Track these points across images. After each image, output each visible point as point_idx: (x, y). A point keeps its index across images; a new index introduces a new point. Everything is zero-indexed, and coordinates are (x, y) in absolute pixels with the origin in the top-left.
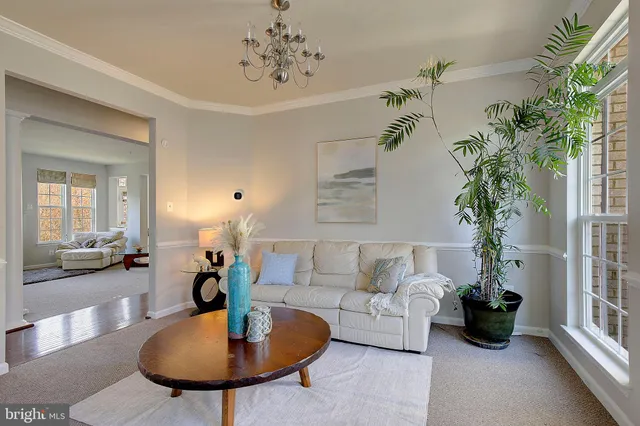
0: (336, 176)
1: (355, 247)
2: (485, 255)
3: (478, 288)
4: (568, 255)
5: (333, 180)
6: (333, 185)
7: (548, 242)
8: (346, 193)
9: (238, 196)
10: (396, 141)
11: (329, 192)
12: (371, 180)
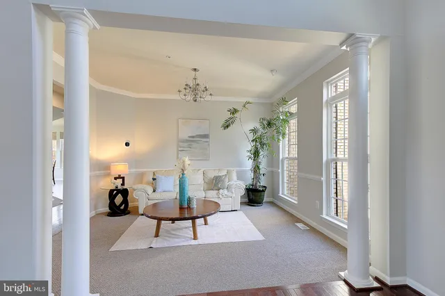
0: (190, 137)
1: (201, 172)
2: (255, 172)
3: (253, 185)
4: (280, 171)
5: (188, 139)
6: (187, 141)
7: (272, 167)
8: (194, 145)
9: (127, 144)
10: (227, 127)
11: (186, 144)
12: (208, 140)
